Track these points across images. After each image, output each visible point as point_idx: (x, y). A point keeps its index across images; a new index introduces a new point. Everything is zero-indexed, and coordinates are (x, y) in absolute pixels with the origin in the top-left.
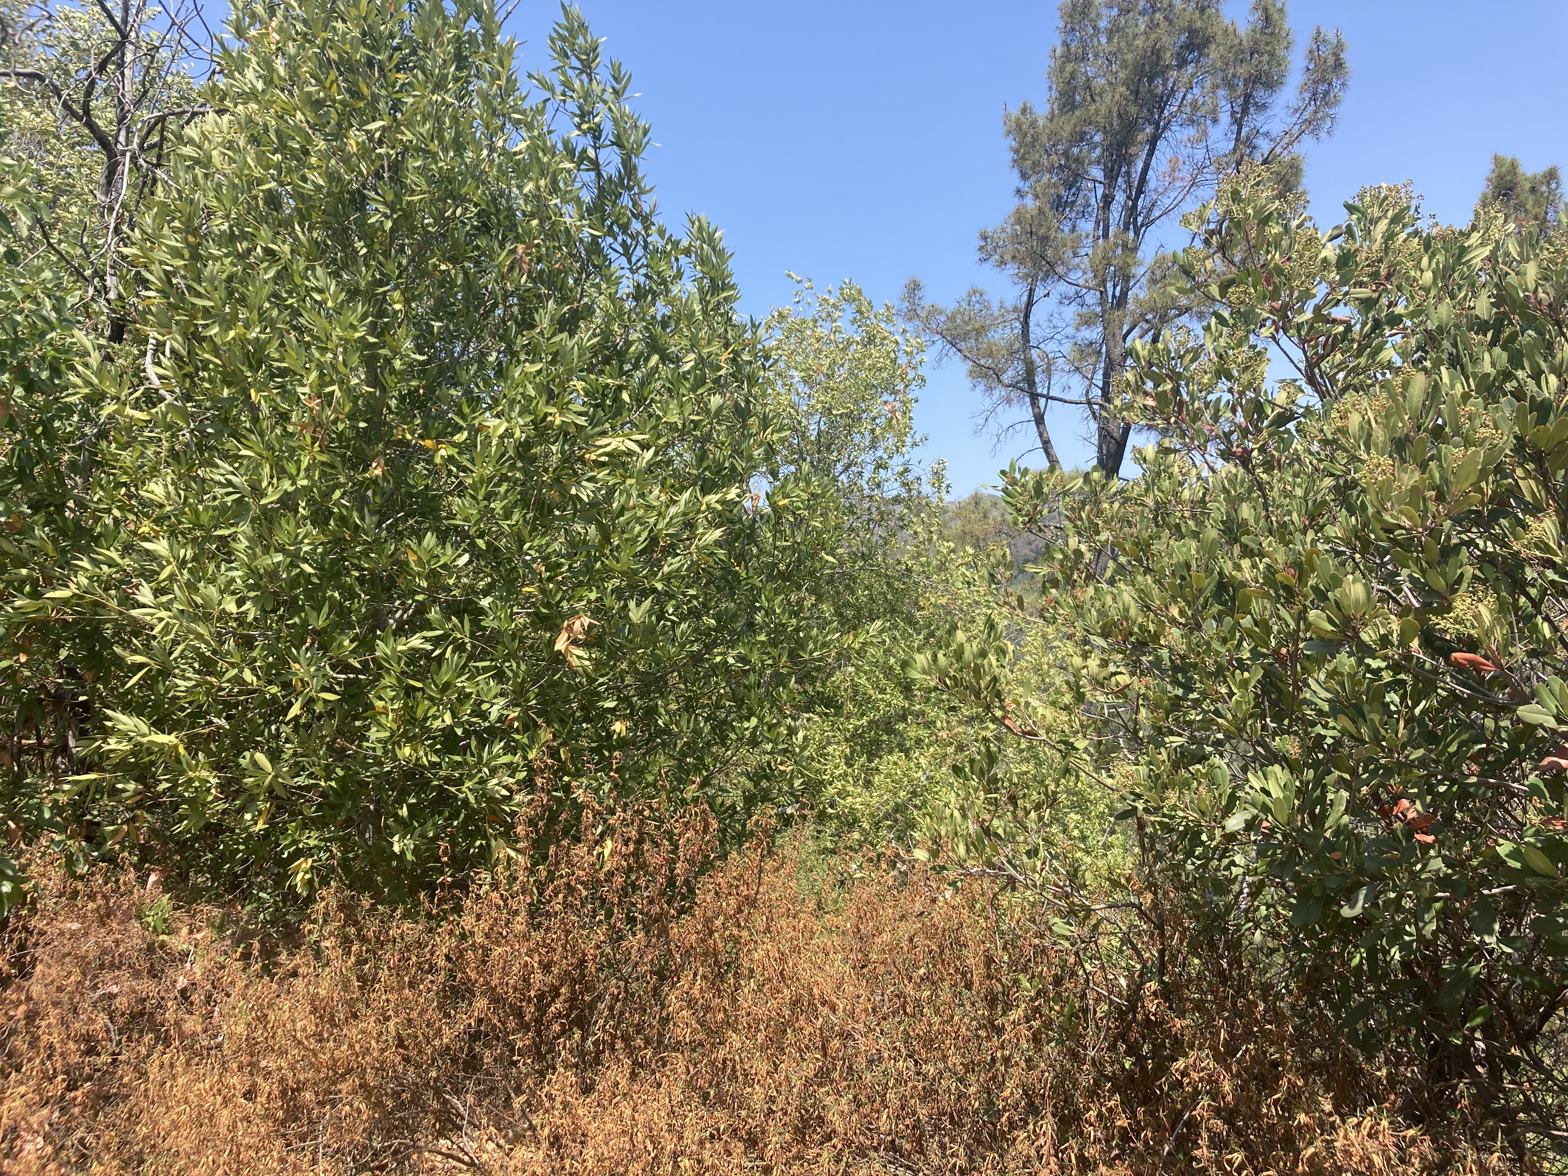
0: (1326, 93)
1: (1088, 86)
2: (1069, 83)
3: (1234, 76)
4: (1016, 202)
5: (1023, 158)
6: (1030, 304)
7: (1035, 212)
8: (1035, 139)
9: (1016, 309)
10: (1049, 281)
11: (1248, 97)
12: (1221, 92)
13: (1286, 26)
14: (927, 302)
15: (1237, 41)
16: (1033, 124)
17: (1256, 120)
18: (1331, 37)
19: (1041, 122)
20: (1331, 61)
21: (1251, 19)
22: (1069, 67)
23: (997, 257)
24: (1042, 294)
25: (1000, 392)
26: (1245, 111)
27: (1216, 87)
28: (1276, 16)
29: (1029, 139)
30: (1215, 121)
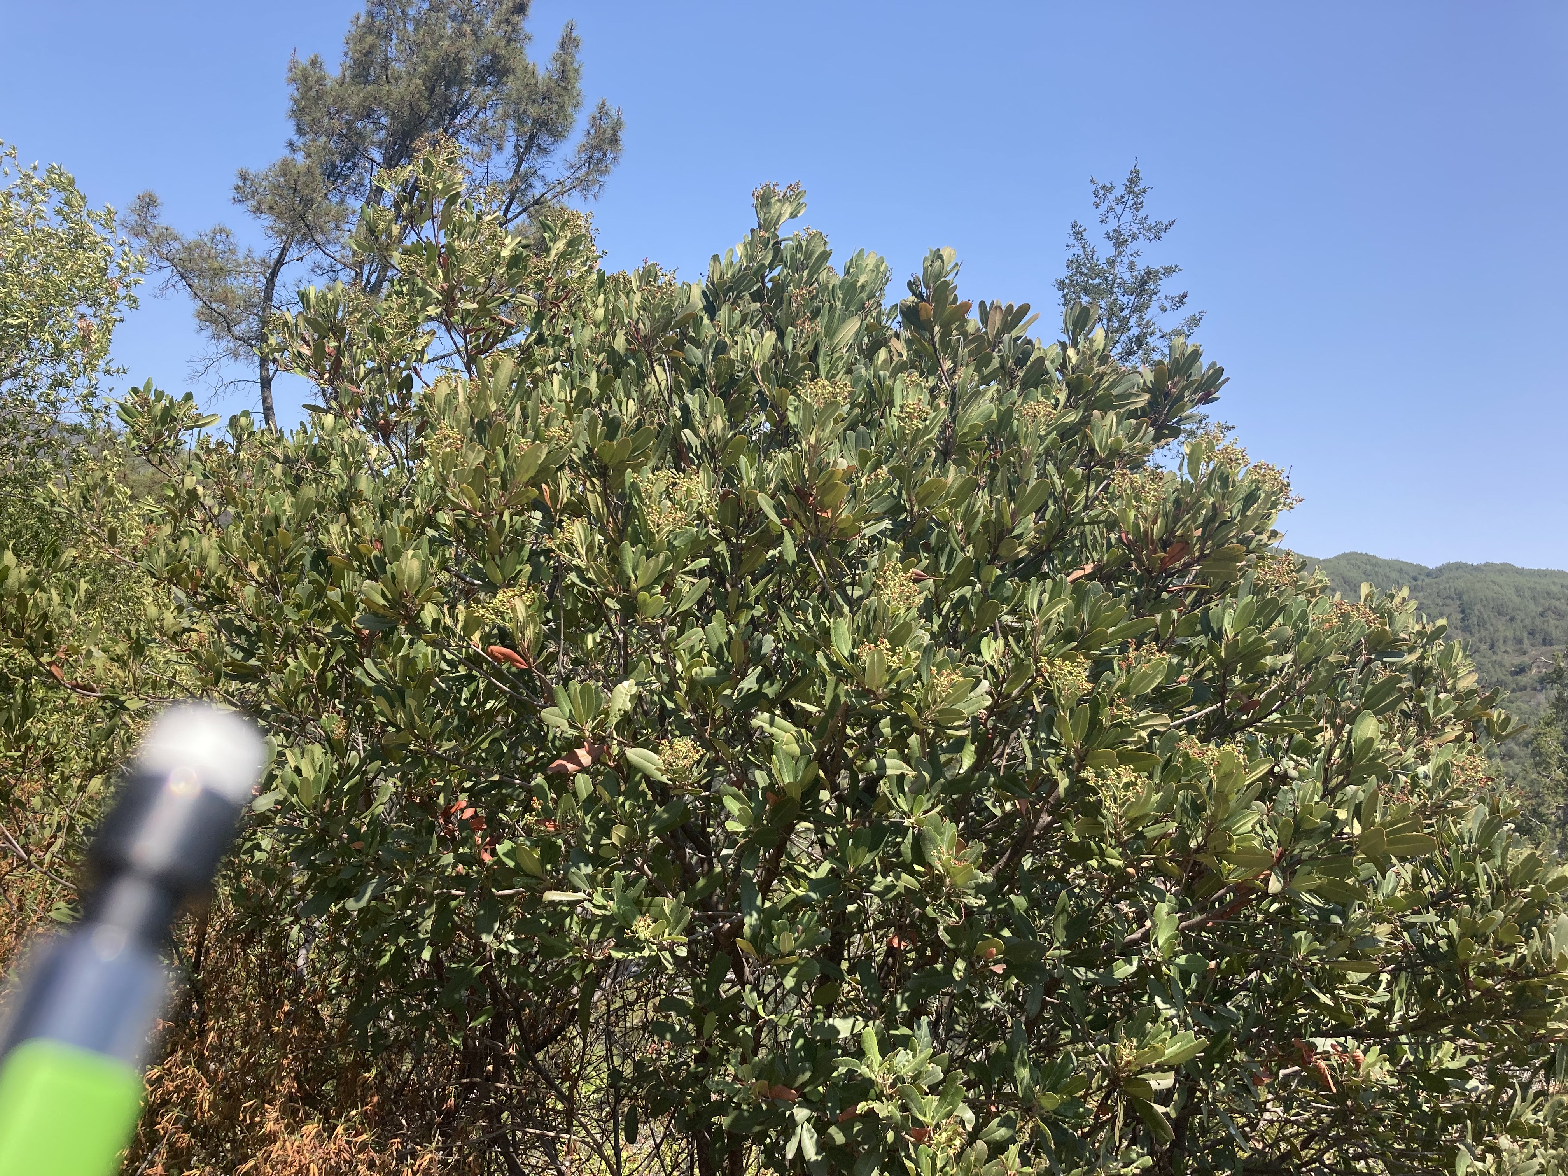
0: (600, 160)
1: (385, 68)
2: (366, 54)
3: (525, 112)
4: (286, 153)
5: (302, 110)
6: (280, 262)
7: (304, 170)
8: (319, 97)
9: (263, 262)
10: (306, 246)
11: (533, 137)
12: (511, 123)
13: (579, 86)
14: (162, 221)
15: (533, 81)
16: (321, 81)
17: (534, 160)
18: (613, 112)
19: (329, 83)
20: (609, 133)
21: (550, 67)
22: (370, 39)
23: (255, 203)
24: (295, 256)
25: (227, 343)
26: (528, 148)
27: (506, 117)
28: (571, 74)
29: (313, 93)
30: (500, 148)
